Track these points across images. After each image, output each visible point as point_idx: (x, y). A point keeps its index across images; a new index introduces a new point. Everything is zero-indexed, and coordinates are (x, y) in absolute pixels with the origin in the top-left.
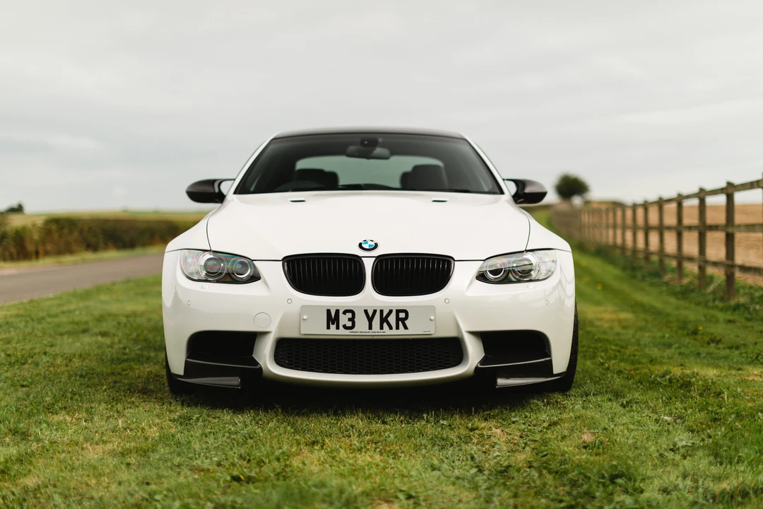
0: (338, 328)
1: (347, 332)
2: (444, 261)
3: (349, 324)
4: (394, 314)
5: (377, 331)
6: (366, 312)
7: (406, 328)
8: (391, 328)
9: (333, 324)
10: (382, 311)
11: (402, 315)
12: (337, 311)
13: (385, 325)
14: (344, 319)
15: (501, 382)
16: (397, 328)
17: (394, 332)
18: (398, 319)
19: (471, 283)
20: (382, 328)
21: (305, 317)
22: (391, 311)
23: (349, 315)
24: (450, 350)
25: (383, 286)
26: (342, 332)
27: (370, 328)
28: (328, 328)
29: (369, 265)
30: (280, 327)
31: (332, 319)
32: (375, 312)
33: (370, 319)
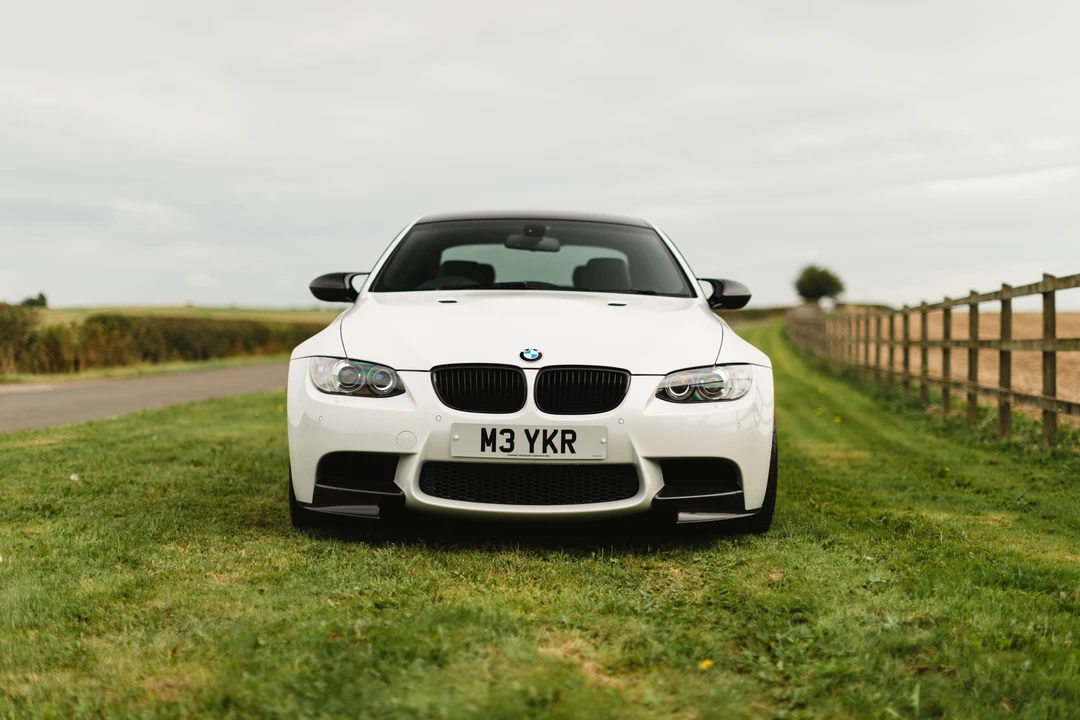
0: (494, 450)
1: (505, 455)
2: (619, 375)
3: (507, 446)
4: (559, 435)
5: (539, 455)
6: (527, 432)
7: (573, 451)
8: (555, 451)
9: (488, 445)
10: (545, 432)
11: (569, 437)
12: (494, 431)
13: (549, 447)
14: (501, 440)
15: (683, 516)
16: (563, 451)
17: (559, 455)
18: (564, 442)
19: (650, 401)
20: (545, 451)
21: (456, 437)
22: (556, 432)
23: (508, 436)
24: (623, 478)
25: (546, 404)
26: (498, 454)
27: (532, 450)
28: (483, 450)
29: (531, 377)
30: (427, 448)
31: (488, 440)
32: (537, 432)
33: (532, 441)
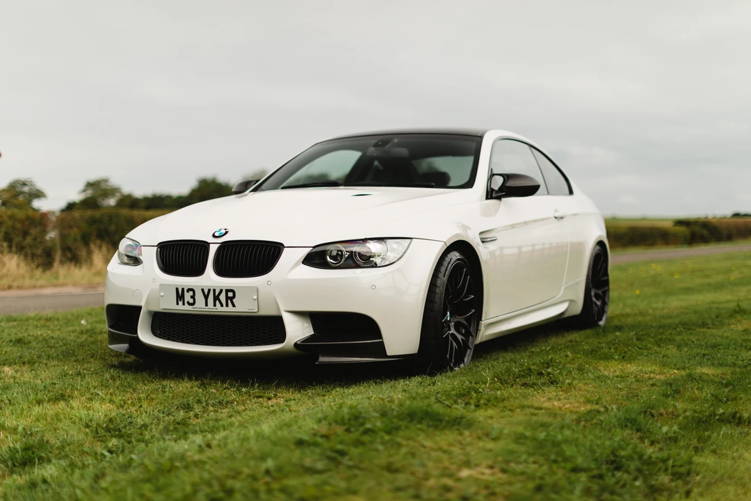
0: (184, 304)
1: (190, 308)
3: (191, 301)
4: (223, 294)
5: (212, 308)
6: (203, 290)
7: (234, 306)
8: (222, 305)
9: (180, 300)
10: (214, 290)
11: (230, 294)
12: (183, 289)
13: (217, 302)
14: (188, 296)
15: (323, 359)
16: (227, 306)
17: (224, 309)
18: (227, 298)
20: (215, 305)
21: (162, 294)
22: (221, 291)
23: (191, 293)
24: (272, 327)
26: (187, 307)
27: (206, 305)
28: (178, 304)
29: (213, 250)
30: (147, 303)
31: (180, 296)
32: (209, 290)
33: (206, 297)
